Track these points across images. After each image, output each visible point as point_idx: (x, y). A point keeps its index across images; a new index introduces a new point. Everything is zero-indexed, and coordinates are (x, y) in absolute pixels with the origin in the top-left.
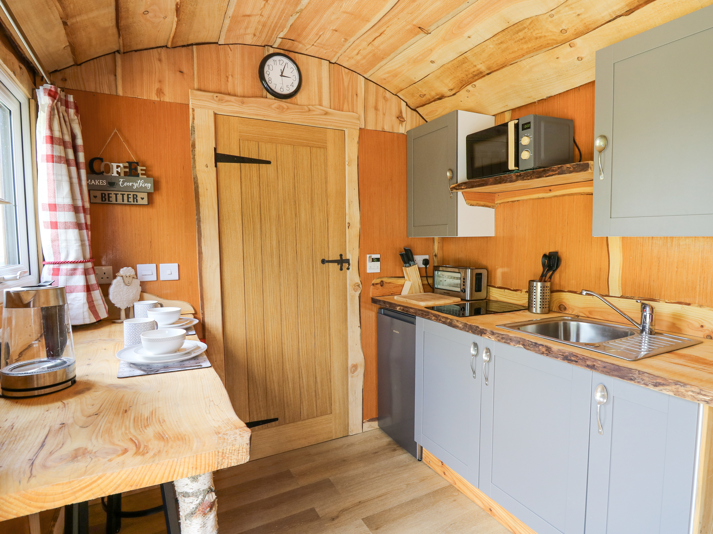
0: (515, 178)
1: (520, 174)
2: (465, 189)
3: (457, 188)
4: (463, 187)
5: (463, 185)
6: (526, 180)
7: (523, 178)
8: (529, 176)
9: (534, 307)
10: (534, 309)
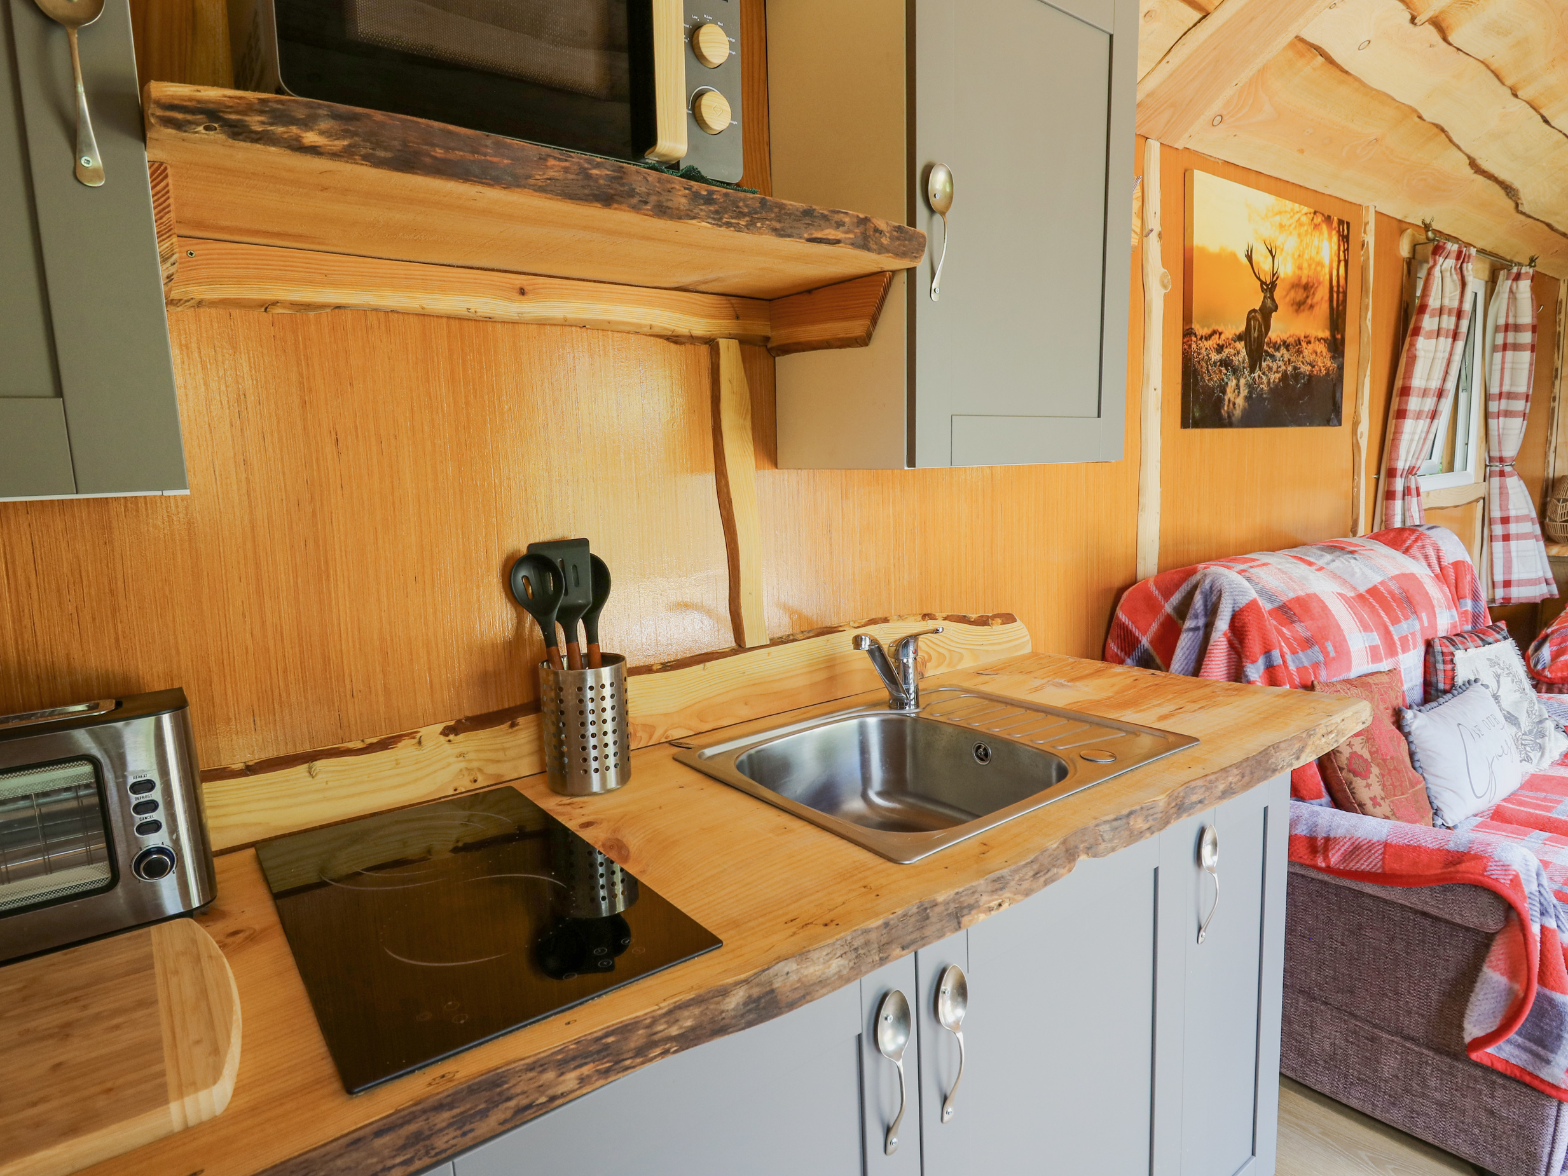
0: (683, 200)
1: (711, 193)
2: (335, 155)
3: (255, 122)
4: (311, 138)
5: (324, 125)
6: (728, 225)
7: (717, 212)
8: (744, 215)
9: (596, 770)
10: (595, 778)
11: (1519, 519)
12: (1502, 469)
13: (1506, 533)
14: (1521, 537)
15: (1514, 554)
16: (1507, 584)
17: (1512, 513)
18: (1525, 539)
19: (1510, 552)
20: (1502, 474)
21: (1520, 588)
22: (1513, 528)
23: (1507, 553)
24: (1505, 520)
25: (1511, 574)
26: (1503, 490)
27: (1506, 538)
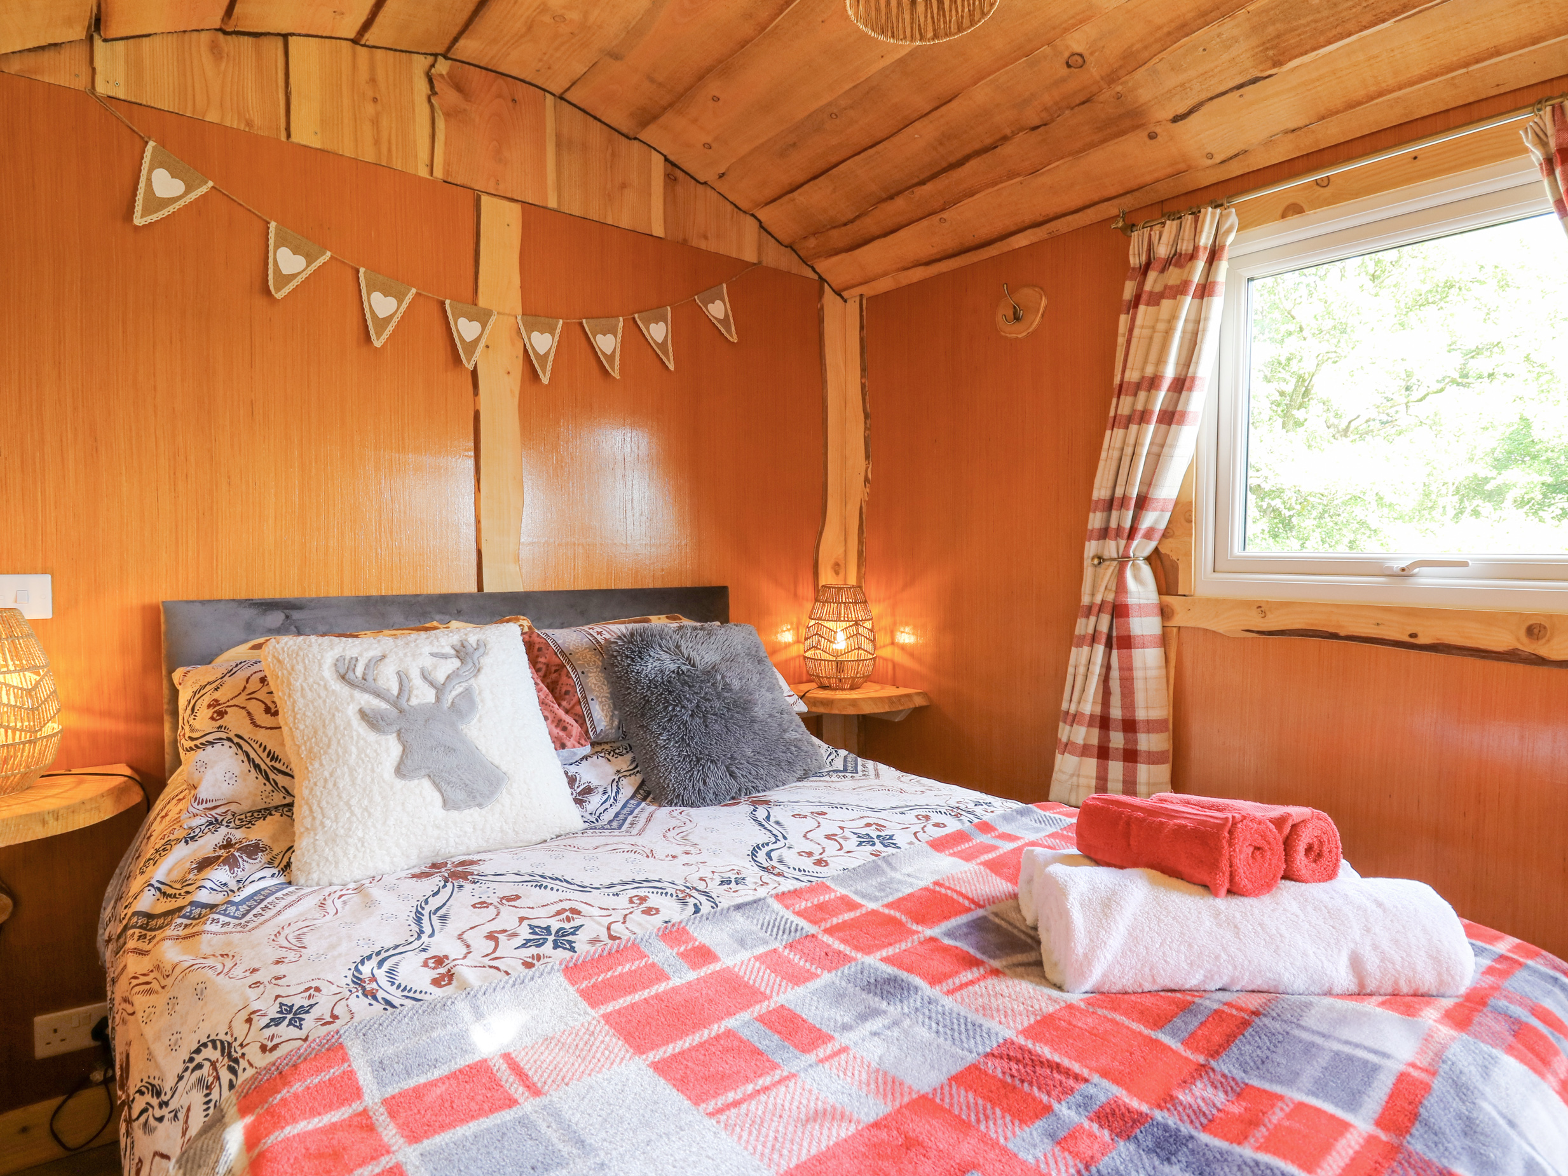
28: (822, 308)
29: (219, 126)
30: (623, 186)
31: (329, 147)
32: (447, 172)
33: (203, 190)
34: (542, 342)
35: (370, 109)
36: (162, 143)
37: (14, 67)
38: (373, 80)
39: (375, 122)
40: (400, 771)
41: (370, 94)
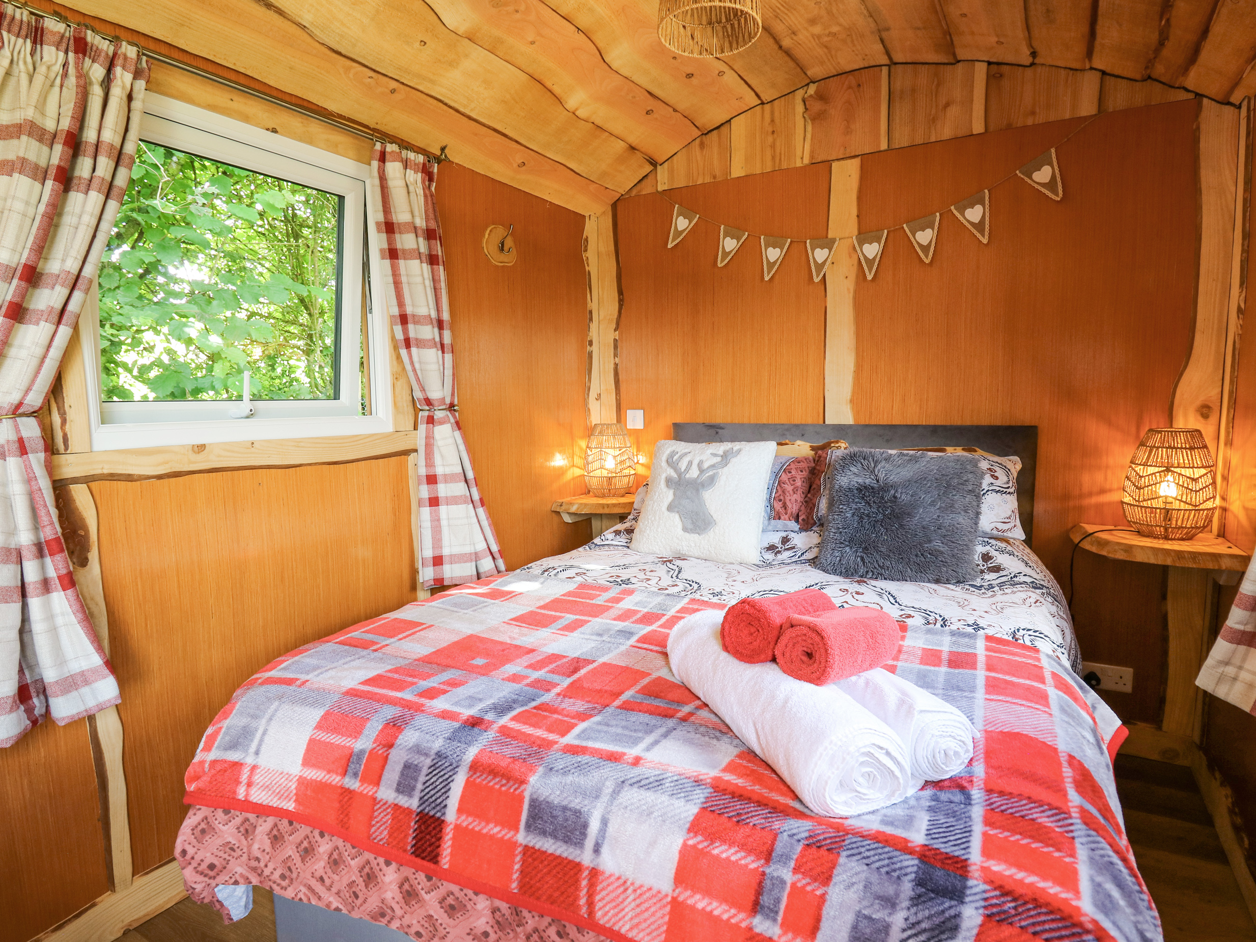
11: (449, 478)
12: (431, 414)
13: (432, 496)
14: (453, 501)
15: (444, 523)
16: (438, 561)
17: (439, 470)
18: (456, 504)
19: (439, 520)
20: (431, 420)
21: (453, 565)
22: (443, 490)
23: (436, 522)
24: (432, 480)
25: (441, 548)
26: (429, 439)
27: (434, 502)
28: (1198, 128)
29: (703, 184)
30: (947, 105)
31: (749, 172)
32: (812, 157)
33: (696, 220)
34: (872, 250)
35: (770, 139)
36: (681, 205)
37: (634, 193)
38: (773, 121)
39: (773, 146)
40: (670, 508)
41: (770, 130)
